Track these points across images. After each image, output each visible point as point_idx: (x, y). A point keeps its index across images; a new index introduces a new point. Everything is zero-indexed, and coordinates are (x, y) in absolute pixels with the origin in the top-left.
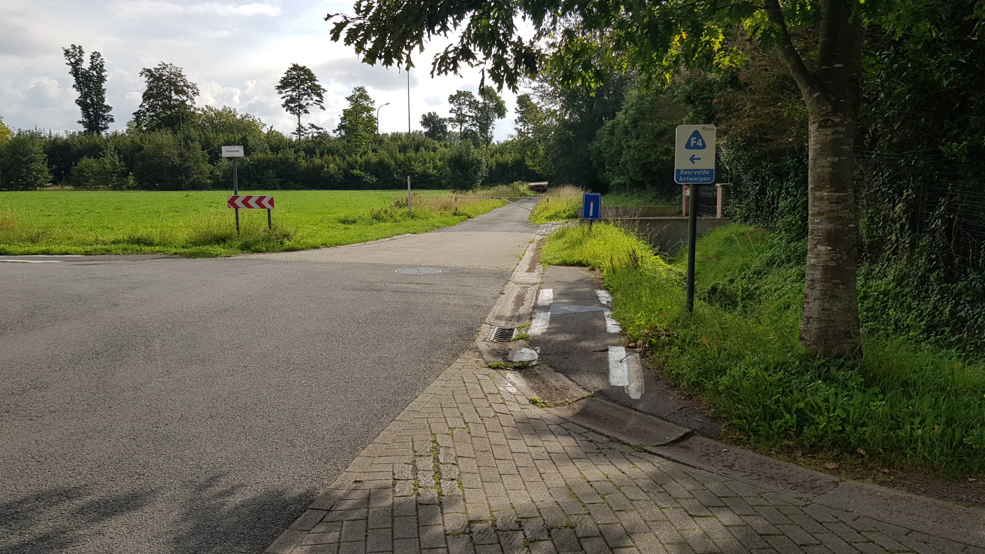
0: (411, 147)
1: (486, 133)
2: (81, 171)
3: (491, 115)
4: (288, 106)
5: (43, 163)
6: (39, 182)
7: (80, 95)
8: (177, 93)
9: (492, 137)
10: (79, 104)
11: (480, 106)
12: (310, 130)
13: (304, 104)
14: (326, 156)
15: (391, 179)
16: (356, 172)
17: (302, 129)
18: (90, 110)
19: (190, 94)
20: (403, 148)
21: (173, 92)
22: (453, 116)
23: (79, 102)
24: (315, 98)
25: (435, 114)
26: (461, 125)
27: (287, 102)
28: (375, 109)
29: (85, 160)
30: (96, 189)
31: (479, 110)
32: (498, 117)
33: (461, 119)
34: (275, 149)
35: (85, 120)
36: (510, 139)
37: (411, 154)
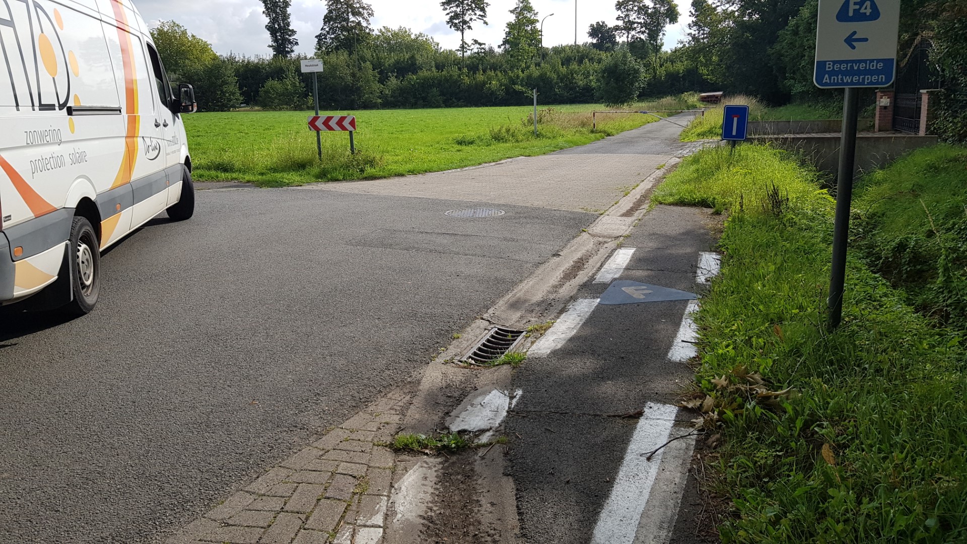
0: (575, 59)
1: (656, 40)
2: (267, 92)
3: (661, 21)
4: (452, 23)
5: (235, 86)
6: (231, 103)
7: (269, 20)
8: (353, 14)
9: (662, 44)
10: (268, 29)
11: (650, 11)
12: (472, 47)
13: (468, 20)
14: (489, 72)
15: (553, 93)
16: (518, 87)
17: (466, 46)
18: (278, 34)
19: (366, 15)
20: (567, 61)
21: (350, 14)
22: (620, 23)
23: (269, 28)
24: (478, 12)
25: (603, 23)
26: (628, 33)
27: (452, 18)
28: (538, 21)
29: (270, 83)
30: (280, 109)
31: (649, 15)
32: (670, 22)
33: (629, 26)
34: (440, 67)
35: (274, 45)
36: (680, 46)
37: (574, 66)
